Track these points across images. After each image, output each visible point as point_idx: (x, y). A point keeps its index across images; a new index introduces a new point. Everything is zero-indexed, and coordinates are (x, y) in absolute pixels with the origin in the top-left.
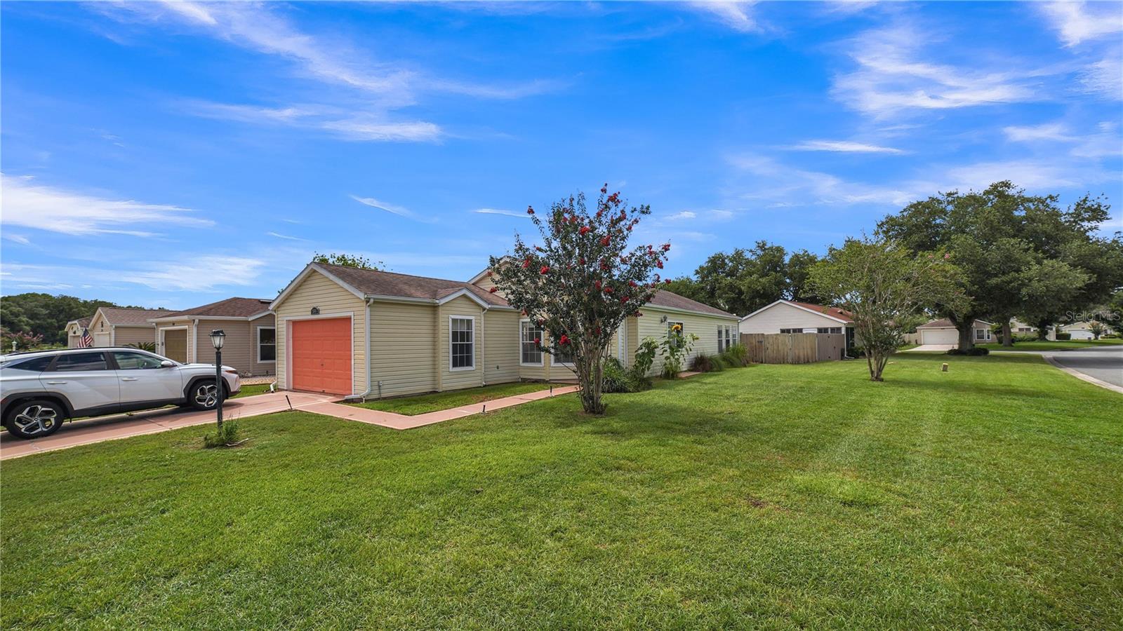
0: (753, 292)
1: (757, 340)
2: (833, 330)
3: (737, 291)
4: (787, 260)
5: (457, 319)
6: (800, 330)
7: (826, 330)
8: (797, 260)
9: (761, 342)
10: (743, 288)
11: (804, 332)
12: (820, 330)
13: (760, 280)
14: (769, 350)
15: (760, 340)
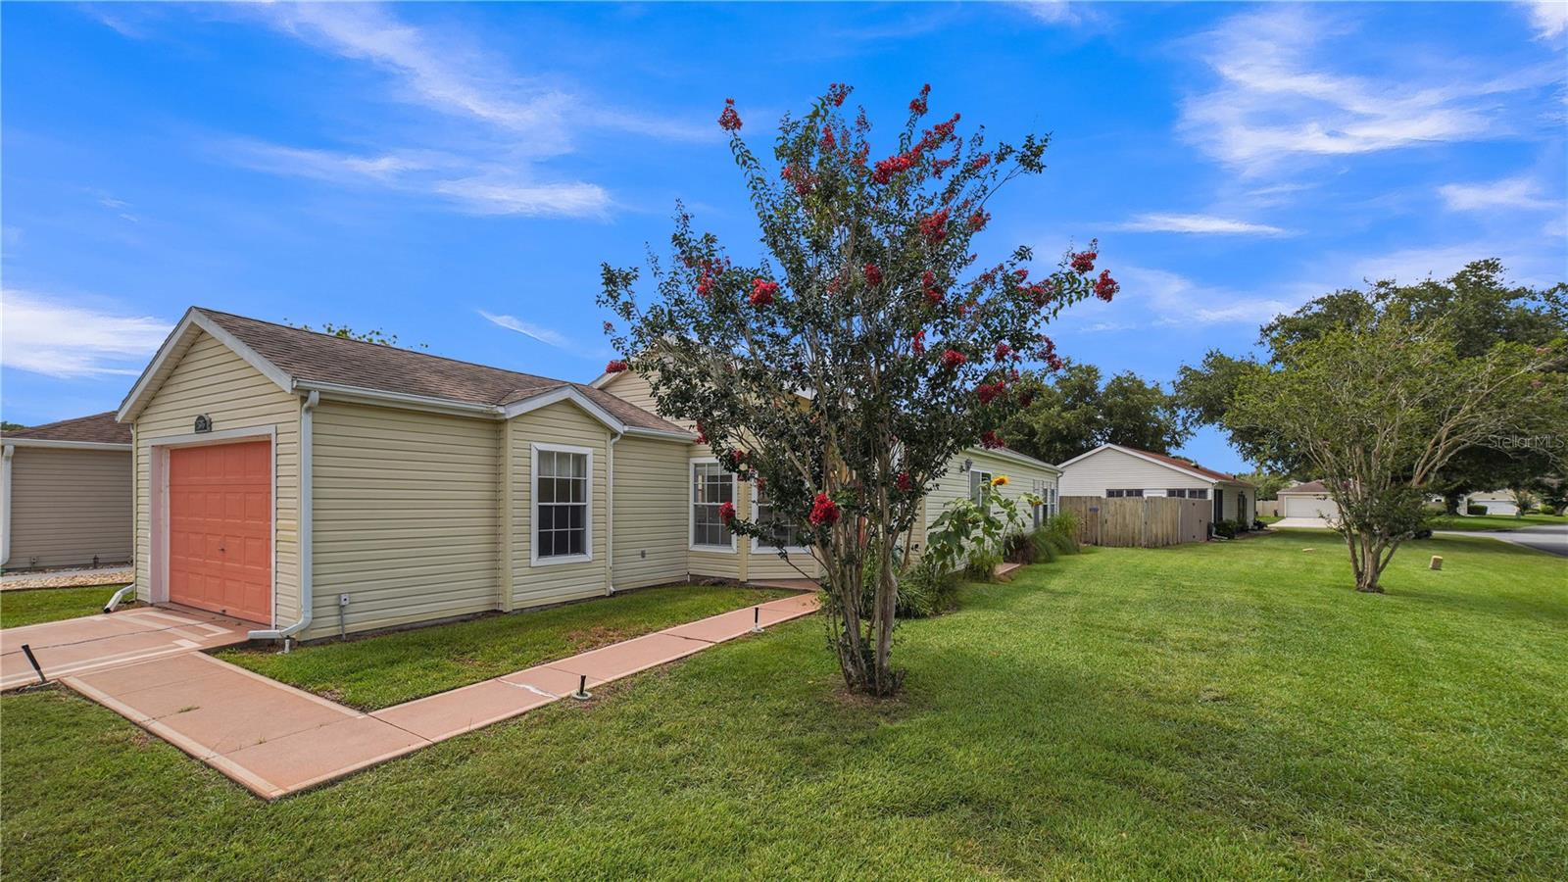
0: (1051, 433)
1: (1089, 507)
2: (1193, 493)
3: (1027, 430)
4: (1101, 386)
5: (553, 453)
6: (1139, 493)
7: (1181, 493)
8: (1120, 387)
9: (1096, 510)
10: (1036, 426)
11: (1145, 496)
12: (1171, 493)
13: (1064, 414)
14: (1109, 523)
15: (1095, 507)
